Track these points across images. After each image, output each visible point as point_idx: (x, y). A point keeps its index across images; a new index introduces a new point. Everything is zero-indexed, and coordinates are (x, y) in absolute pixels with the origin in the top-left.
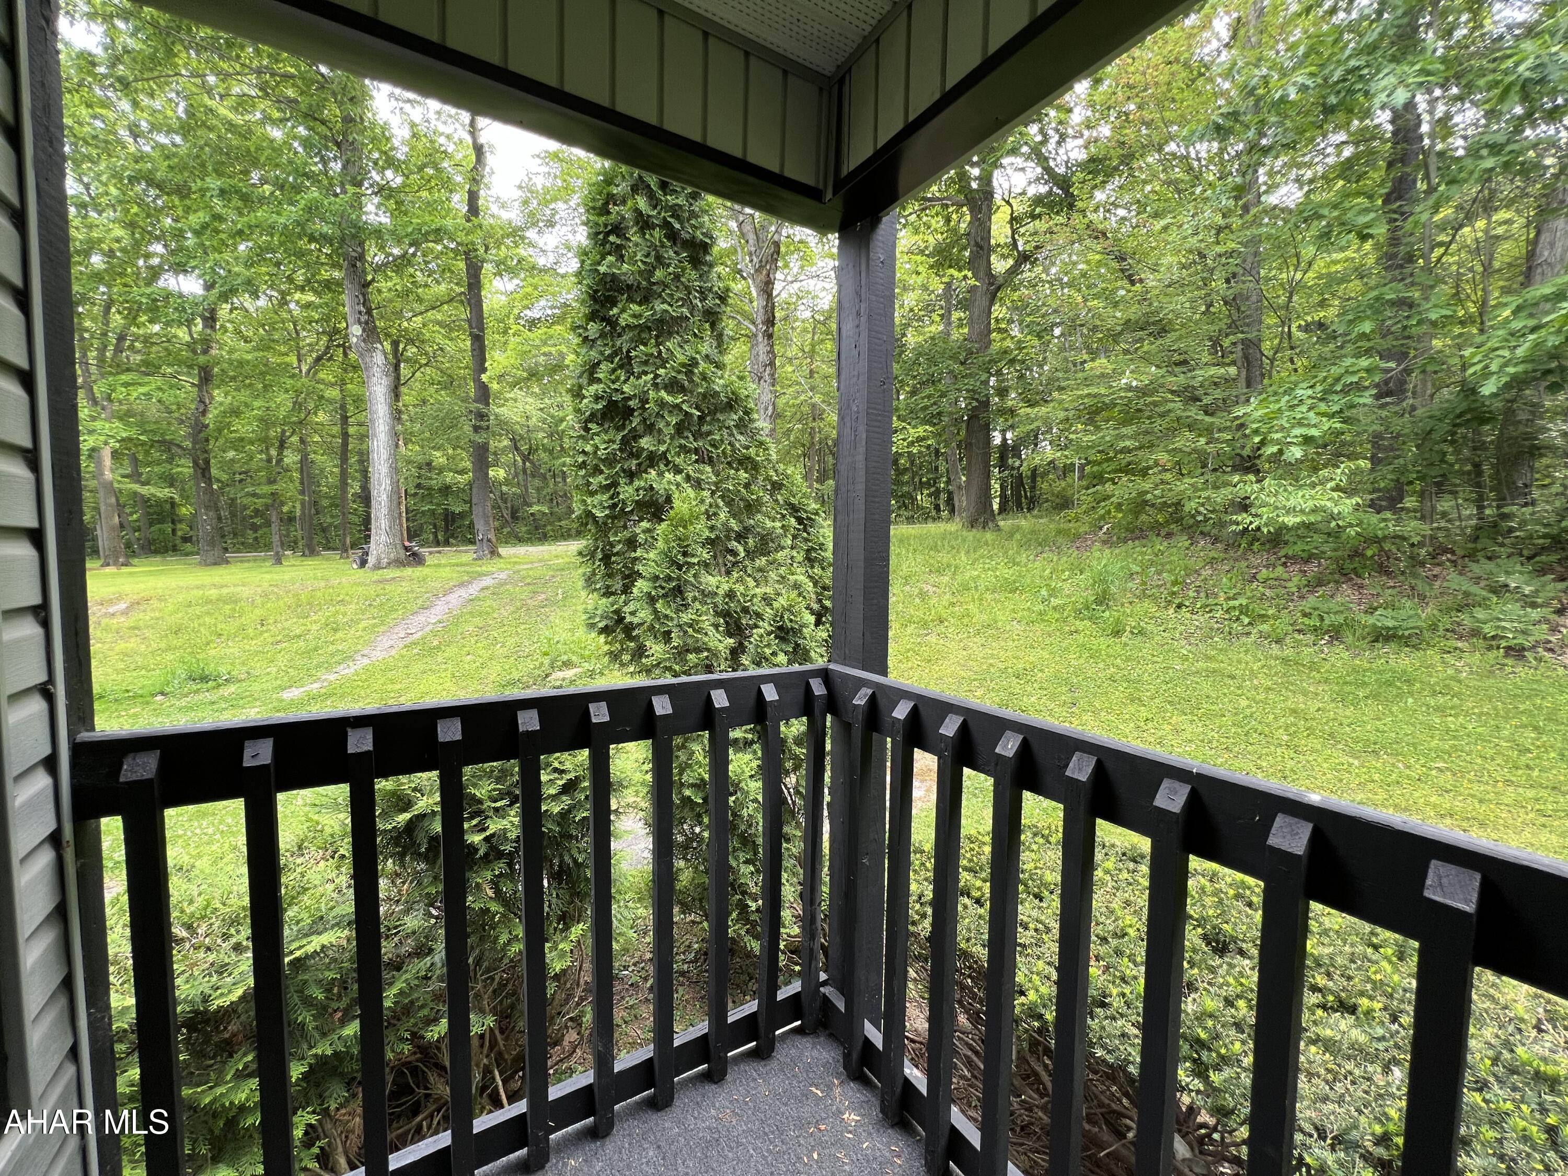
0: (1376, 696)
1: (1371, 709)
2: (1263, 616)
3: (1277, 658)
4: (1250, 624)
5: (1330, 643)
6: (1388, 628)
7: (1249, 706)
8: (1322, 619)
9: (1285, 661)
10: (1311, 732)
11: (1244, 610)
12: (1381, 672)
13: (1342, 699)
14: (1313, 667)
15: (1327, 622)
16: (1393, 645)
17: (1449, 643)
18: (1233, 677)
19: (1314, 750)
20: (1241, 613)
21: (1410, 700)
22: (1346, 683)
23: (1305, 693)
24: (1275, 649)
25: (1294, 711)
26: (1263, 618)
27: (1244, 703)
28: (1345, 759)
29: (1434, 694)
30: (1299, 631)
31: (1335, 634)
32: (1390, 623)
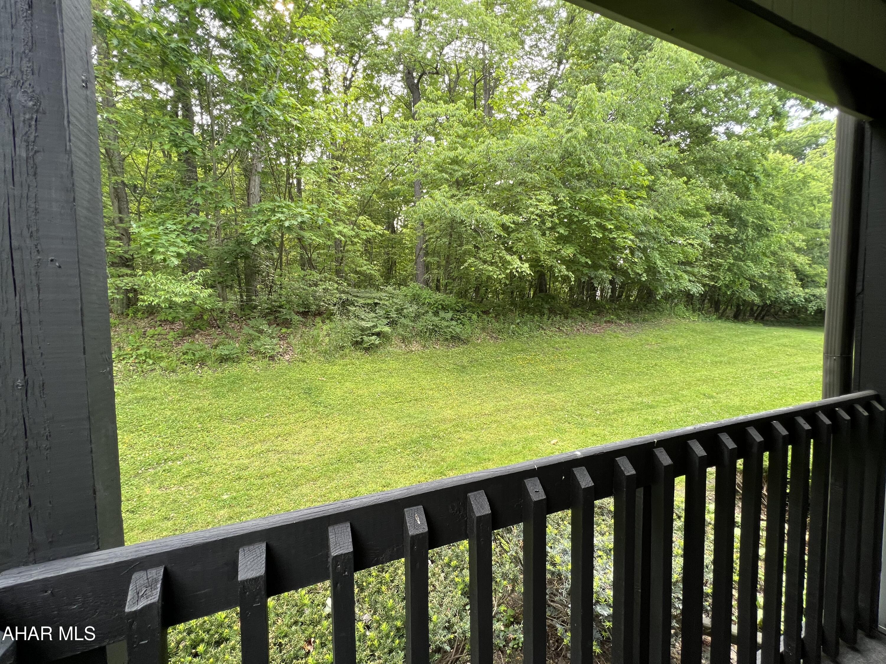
0: (230, 390)
1: (232, 396)
2: (159, 358)
3: (177, 381)
4: (154, 363)
5: (200, 366)
6: (226, 355)
7: (172, 414)
8: (194, 355)
9: (181, 382)
10: (211, 419)
11: (147, 355)
12: (229, 378)
13: (217, 396)
14: (198, 382)
15: (197, 356)
16: (229, 363)
17: (249, 358)
18: (154, 399)
19: (215, 428)
20: (146, 358)
21: (245, 388)
22: (216, 387)
23: (199, 397)
24: (173, 376)
25: (198, 409)
26: (161, 358)
27: (169, 413)
28: (231, 427)
29: (252, 382)
30: (183, 363)
31: (202, 362)
32: (227, 352)
